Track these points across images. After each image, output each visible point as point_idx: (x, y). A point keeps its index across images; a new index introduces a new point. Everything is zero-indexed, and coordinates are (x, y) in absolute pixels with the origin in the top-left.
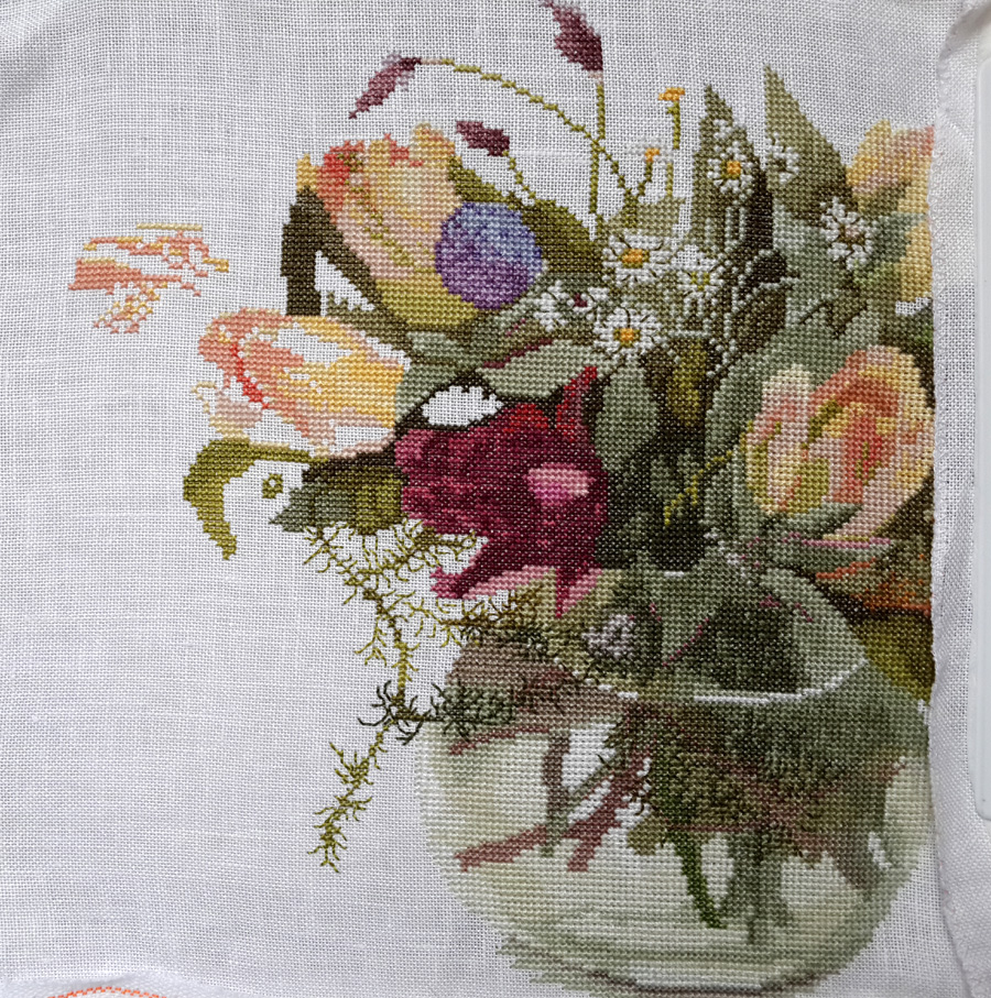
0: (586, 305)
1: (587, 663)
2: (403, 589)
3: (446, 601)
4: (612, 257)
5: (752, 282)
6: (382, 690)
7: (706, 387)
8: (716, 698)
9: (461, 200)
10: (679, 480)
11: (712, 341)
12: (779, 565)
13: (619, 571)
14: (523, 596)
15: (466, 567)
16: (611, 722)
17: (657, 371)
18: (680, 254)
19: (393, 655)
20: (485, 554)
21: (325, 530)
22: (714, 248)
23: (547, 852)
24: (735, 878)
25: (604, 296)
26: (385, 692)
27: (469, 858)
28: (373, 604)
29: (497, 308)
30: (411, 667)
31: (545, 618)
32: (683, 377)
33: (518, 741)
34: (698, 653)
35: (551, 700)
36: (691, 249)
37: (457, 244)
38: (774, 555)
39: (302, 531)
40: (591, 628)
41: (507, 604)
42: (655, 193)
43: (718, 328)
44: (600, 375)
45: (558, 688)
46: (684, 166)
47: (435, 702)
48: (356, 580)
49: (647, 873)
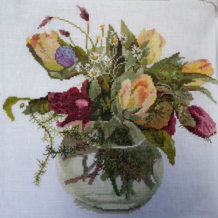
0: (86, 67)
1: (90, 141)
2: (50, 125)
3: (60, 128)
4: (91, 58)
5: (118, 63)
6: (47, 147)
7: (110, 84)
8: (116, 147)
9: (60, 46)
10: (106, 102)
11: (111, 75)
12: (126, 119)
13: (95, 121)
14: (76, 127)
15: (64, 121)
16: (96, 153)
17: (100, 81)
18: (104, 57)
19: (49, 139)
20: (67, 118)
21: (34, 114)
22: (111, 56)
23: (84, 181)
24: (123, 185)
25: (89, 66)
26: (48, 147)
27: (67, 182)
28: (44, 129)
29: (68, 67)
30: (53, 142)
31: (80, 131)
32: (106, 82)
33: (77, 157)
34: (112, 138)
35: (83, 148)
36: (106, 56)
37: (59, 54)
38: (125, 118)
39: (29, 114)
40: (90, 133)
41: (72, 128)
42: (99, 45)
43: (112, 72)
44: (89, 81)
45: (84, 146)
46: (104, 40)
47: (59, 149)
48: (41, 124)
49: (104, 185)
